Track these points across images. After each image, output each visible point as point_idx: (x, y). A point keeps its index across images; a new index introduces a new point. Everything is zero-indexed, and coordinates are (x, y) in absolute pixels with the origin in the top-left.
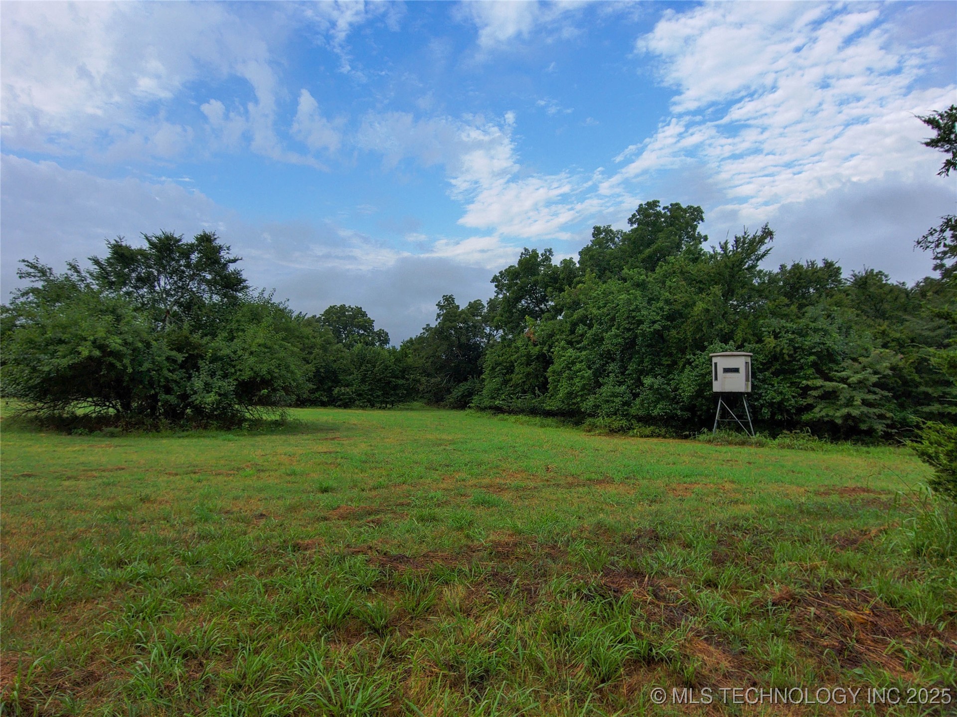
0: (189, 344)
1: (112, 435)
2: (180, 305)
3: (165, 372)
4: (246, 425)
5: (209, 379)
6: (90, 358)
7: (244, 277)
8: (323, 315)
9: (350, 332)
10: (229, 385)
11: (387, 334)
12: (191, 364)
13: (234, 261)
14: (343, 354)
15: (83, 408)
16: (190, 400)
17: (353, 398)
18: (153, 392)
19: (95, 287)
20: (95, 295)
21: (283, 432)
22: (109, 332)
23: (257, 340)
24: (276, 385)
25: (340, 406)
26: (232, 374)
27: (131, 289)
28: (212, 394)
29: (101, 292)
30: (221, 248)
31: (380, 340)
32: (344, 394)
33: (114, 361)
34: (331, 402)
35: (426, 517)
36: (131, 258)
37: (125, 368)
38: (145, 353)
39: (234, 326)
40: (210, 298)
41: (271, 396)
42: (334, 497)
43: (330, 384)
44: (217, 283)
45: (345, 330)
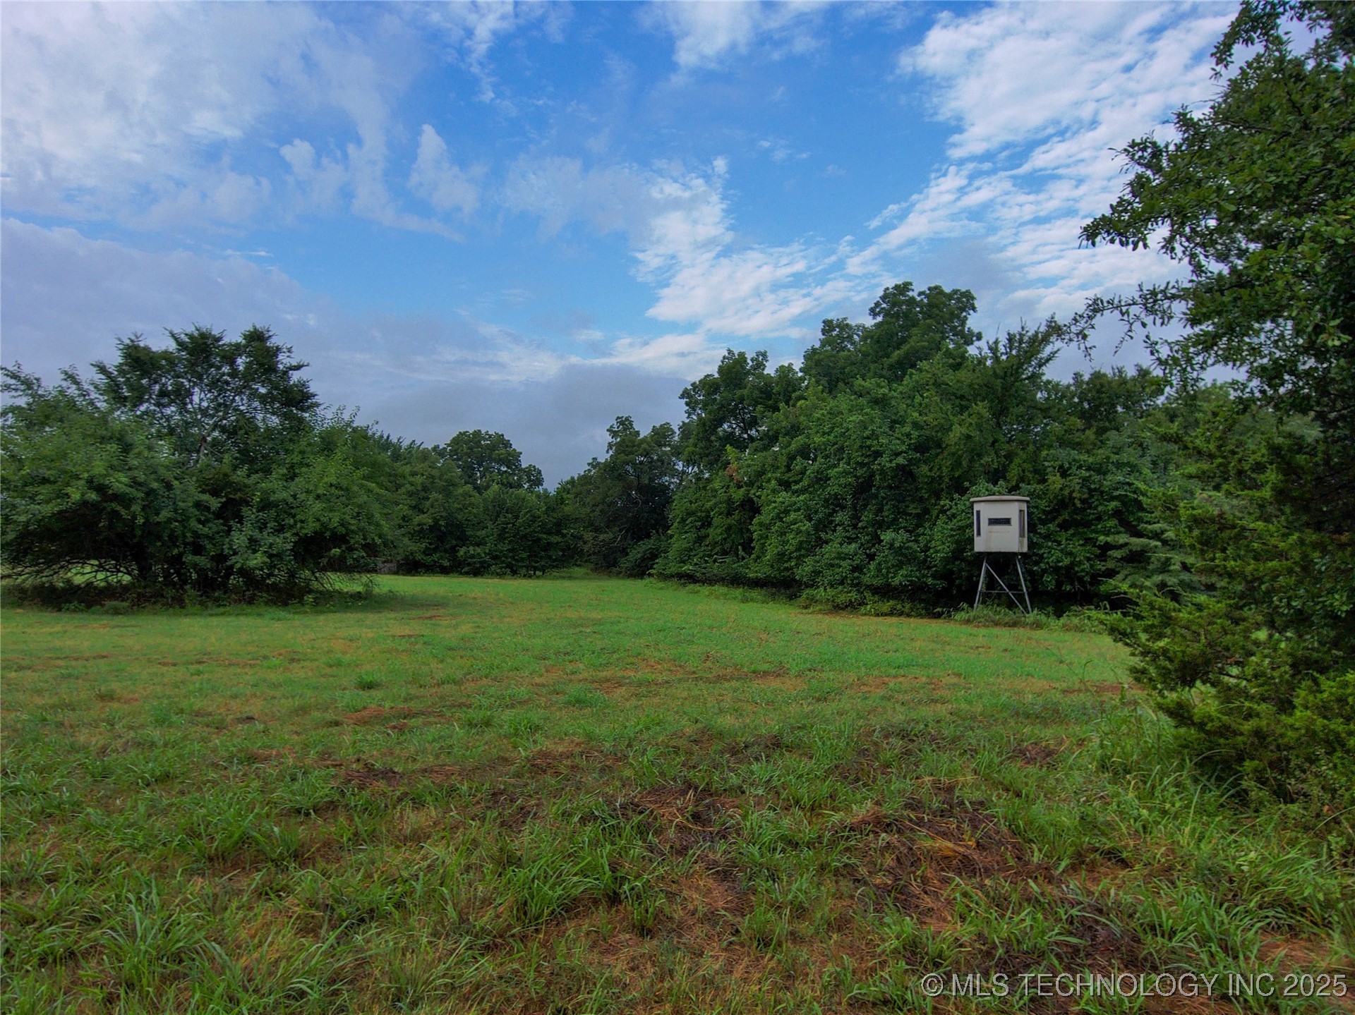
0: (230, 484)
1: (117, 612)
2: (223, 430)
3: (194, 524)
4: (309, 598)
5: (257, 534)
6: (83, 503)
7: (312, 390)
8: (449, 445)
9: (487, 469)
10: (284, 542)
11: (539, 472)
12: (231, 511)
13: (298, 368)
14: (472, 500)
15: (82, 574)
16: (229, 563)
17: (485, 562)
18: (176, 551)
19: (102, 405)
20: (104, 419)
21: (364, 609)
22: (112, 467)
23: (326, 479)
24: (352, 541)
25: (467, 574)
26: (291, 527)
27: (153, 408)
28: (259, 555)
29: (112, 411)
30: (278, 349)
31: (529, 481)
32: (473, 557)
33: (119, 508)
34: (456, 567)
35: (475, 721)
36: (152, 364)
37: (134, 517)
38: (163, 497)
39: (296, 458)
40: (264, 420)
41: (345, 558)
42: (364, 694)
43: (454, 542)
44: (274, 399)
45: (480, 465)
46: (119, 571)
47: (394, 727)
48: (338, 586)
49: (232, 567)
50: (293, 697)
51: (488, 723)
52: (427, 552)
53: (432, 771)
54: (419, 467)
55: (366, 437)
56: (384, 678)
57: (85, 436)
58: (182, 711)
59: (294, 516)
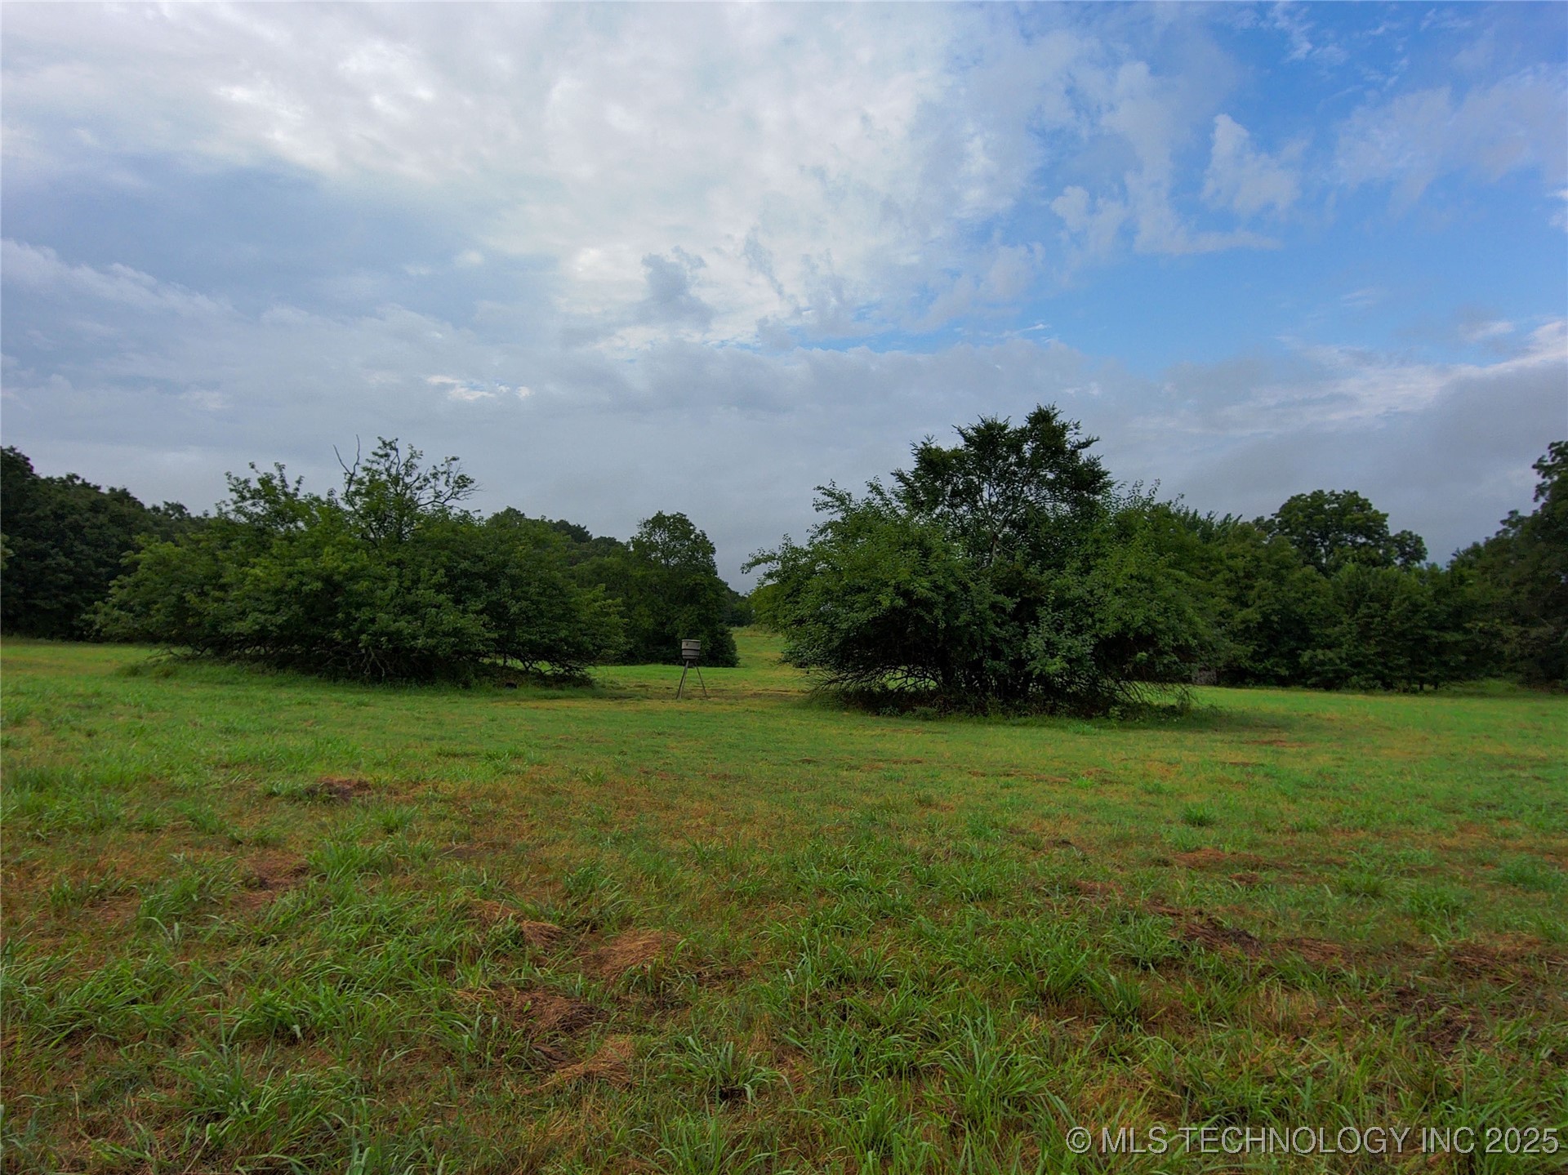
0: (1023, 582)
1: (926, 718)
2: (1013, 524)
3: (991, 627)
4: (1115, 711)
5: (1054, 637)
6: (893, 609)
7: (1103, 468)
8: (1277, 516)
9: (1335, 543)
10: (1083, 646)
11: (1419, 540)
12: (1026, 613)
13: (1086, 444)
14: (1317, 586)
15: (895, 680)
16: (1027, 669)
17: (1342, 671)
18: (976, 657)
19: (902, 512)
20: (905, 526)
21: (1181, 727)
22: (914, 572)
23: (1125, 570)
24: (1161, 644)
25: (1315, 686)
26: (1090, 627)
27: (946, 509)
28: (1057, 659)
29: (912, 517)
30: (1065, 427)
31: (1403, 554)
32: (1322, 663)
33: (923, 613)
34: (1298, 678)
35: (1354, 888)
36: (944, 465)
37: (937, 622)
38: (962, 600)
39: (1090, 549)
40: (1054, 509)
41: (1154, 663)
42: (1196, 832)
43: (1293, 644)
44: (1063, 484)
45: (1324, 537)
46: (925, 677)
47: (1240, 879)
48: (1147, 697)
49: (1030, 673)
50: (1111, 825)
51: (1375, 893)
52: (1254, 657)
53: (1301, 945)
54: (1238, 548)
55: (1169, 515)
56: (1217, 814)
57: (891, 544)
58: (996, 826)
59: (1092, 615)
